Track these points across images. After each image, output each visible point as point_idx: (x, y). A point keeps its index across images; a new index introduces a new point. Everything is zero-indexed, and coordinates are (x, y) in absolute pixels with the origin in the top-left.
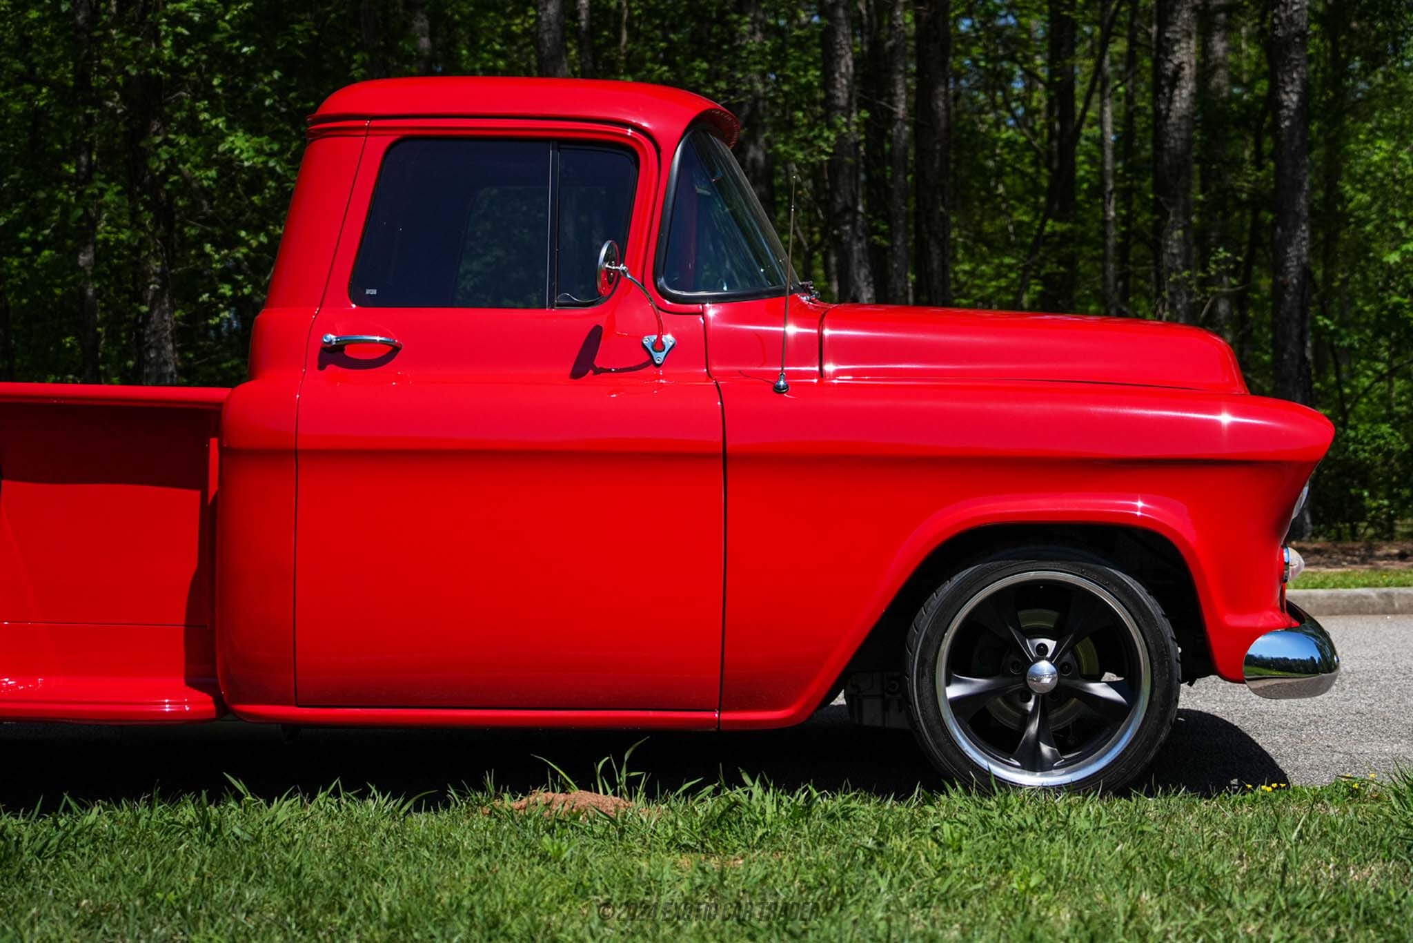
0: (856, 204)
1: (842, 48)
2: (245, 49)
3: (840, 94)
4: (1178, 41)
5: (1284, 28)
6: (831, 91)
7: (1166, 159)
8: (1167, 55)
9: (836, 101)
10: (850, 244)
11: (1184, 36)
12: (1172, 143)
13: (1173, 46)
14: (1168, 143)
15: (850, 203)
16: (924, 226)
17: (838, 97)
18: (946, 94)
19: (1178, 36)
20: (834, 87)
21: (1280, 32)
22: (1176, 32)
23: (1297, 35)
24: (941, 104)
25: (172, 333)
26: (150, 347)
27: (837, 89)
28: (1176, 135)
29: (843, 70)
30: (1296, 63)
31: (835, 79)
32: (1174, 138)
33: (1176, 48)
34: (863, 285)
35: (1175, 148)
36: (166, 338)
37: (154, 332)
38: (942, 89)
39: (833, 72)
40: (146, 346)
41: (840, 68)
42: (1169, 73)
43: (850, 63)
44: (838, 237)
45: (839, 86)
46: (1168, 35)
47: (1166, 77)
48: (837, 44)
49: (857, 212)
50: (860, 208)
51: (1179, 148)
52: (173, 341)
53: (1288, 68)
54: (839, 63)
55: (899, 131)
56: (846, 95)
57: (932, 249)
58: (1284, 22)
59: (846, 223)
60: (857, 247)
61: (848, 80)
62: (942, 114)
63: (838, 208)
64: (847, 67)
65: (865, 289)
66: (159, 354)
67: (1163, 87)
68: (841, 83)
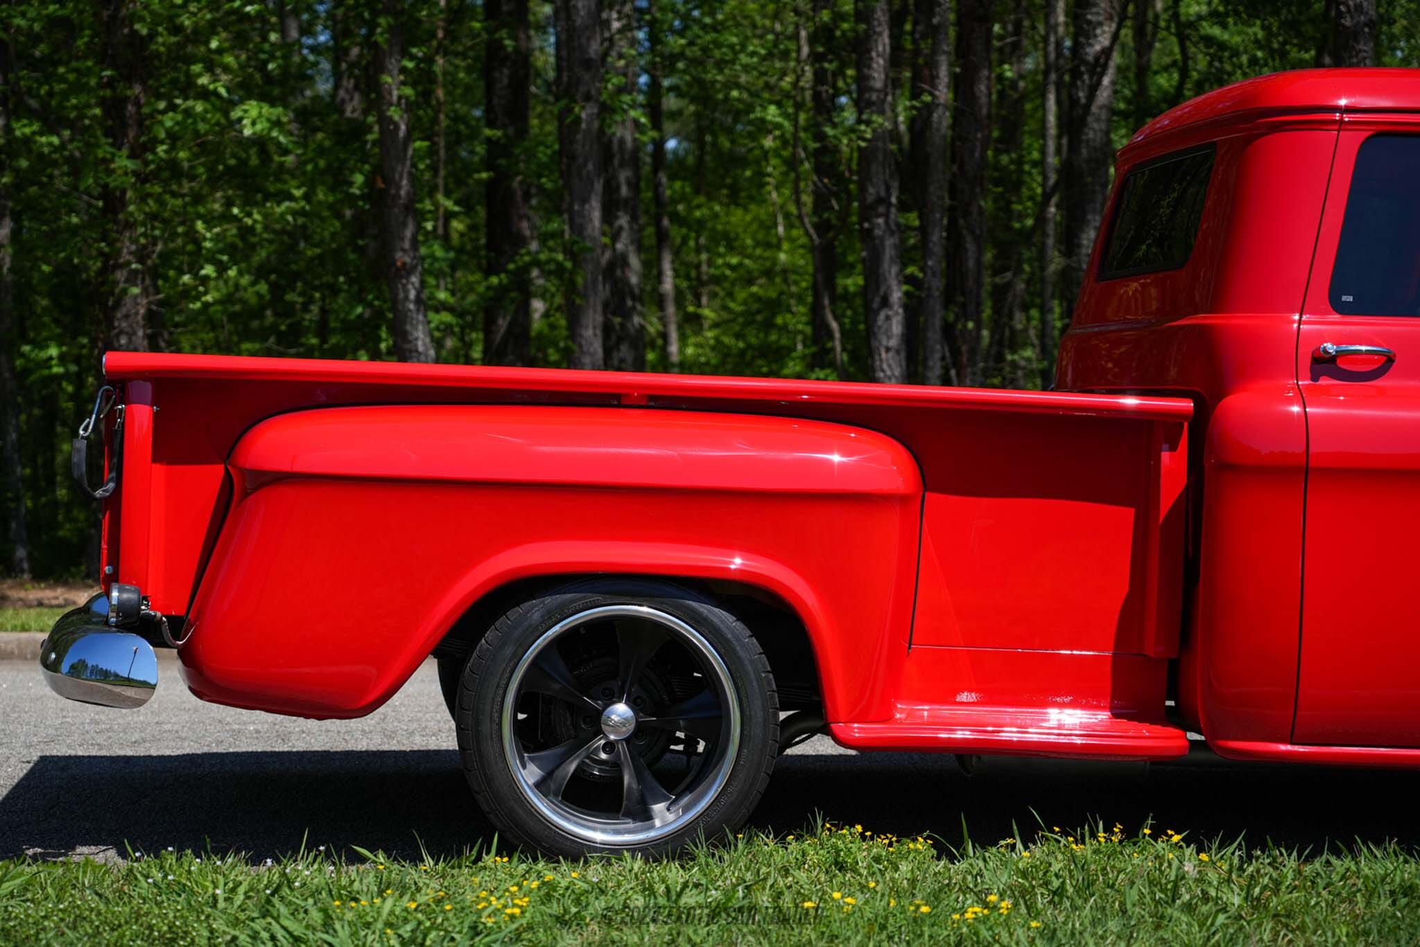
0: (889, 196)
1: (880, 25)
2: (248, 8)
3: (876, 75)
4: (1100, 24)
5: (1352, 17)
6: (866, 71)
7: (1084, 151)
8: (1088, 38)
9: (872, 83)
10: (882, 239)
11: (1106, 19)
12: (1091, 135)
13: (1095, 28)
14: (1087, 134)
15: (883, 194)
16: (961, 222)
17: (874, 78)
18: (989, 78)
19: (1101, 18)
20: (869, 67)
21: (1347, 22)
22: (1098, 14)
23: (1366, 25)
24: (983, 88)
25: (144, 318)
26: (121, 332)
27: (873, 69)
28: (1095, 126)
29: (880, 49)
30: (1364, 54)
31: (871, 59)
32: (1093, 129)
33: (1098, 31)
34: (894, 283)
35: (1094, 140)
36: (137, 323)
37: (127, 316)
38: (986, 72)
39: (869, 51)
40: (116, 331)
41: (877, 47)
42: (1090, 58)
43: (887, 41)
44: (870, 231)
45: (875, 66)
46: (1089, 17)
47: (1085, 62)
48: (874, 19)
49: (890, 204)
50: (894, 200)
51: (1098, 140)
52: (144, 326)
53: (1355, 60)
54: (876, 41)
55: (940, 117)
56: (883, 76)
57: (968, 246)
58: (1352, 10)
59: (878, 216)
60: (890, 242)
61: (885, 60)
62: (984, 100)
63: (870, 199)
64: (884, 45)
65: (895, 288)
66: (130, 340)
67: (1083, 74)
68: (877, 63)
